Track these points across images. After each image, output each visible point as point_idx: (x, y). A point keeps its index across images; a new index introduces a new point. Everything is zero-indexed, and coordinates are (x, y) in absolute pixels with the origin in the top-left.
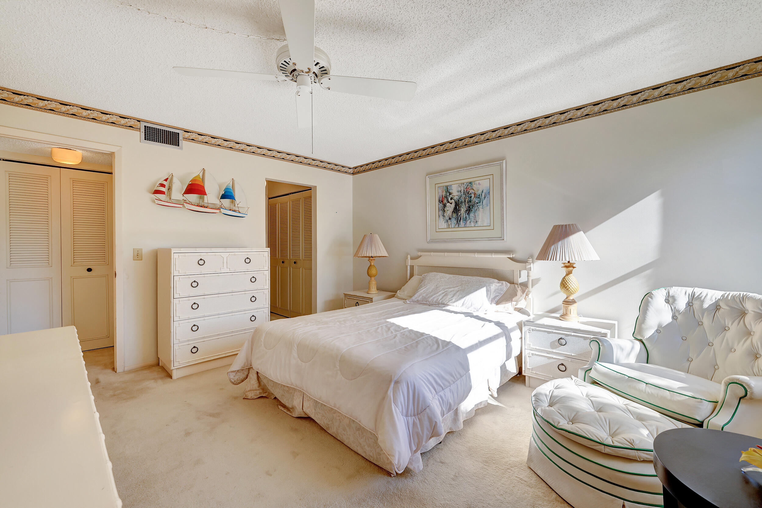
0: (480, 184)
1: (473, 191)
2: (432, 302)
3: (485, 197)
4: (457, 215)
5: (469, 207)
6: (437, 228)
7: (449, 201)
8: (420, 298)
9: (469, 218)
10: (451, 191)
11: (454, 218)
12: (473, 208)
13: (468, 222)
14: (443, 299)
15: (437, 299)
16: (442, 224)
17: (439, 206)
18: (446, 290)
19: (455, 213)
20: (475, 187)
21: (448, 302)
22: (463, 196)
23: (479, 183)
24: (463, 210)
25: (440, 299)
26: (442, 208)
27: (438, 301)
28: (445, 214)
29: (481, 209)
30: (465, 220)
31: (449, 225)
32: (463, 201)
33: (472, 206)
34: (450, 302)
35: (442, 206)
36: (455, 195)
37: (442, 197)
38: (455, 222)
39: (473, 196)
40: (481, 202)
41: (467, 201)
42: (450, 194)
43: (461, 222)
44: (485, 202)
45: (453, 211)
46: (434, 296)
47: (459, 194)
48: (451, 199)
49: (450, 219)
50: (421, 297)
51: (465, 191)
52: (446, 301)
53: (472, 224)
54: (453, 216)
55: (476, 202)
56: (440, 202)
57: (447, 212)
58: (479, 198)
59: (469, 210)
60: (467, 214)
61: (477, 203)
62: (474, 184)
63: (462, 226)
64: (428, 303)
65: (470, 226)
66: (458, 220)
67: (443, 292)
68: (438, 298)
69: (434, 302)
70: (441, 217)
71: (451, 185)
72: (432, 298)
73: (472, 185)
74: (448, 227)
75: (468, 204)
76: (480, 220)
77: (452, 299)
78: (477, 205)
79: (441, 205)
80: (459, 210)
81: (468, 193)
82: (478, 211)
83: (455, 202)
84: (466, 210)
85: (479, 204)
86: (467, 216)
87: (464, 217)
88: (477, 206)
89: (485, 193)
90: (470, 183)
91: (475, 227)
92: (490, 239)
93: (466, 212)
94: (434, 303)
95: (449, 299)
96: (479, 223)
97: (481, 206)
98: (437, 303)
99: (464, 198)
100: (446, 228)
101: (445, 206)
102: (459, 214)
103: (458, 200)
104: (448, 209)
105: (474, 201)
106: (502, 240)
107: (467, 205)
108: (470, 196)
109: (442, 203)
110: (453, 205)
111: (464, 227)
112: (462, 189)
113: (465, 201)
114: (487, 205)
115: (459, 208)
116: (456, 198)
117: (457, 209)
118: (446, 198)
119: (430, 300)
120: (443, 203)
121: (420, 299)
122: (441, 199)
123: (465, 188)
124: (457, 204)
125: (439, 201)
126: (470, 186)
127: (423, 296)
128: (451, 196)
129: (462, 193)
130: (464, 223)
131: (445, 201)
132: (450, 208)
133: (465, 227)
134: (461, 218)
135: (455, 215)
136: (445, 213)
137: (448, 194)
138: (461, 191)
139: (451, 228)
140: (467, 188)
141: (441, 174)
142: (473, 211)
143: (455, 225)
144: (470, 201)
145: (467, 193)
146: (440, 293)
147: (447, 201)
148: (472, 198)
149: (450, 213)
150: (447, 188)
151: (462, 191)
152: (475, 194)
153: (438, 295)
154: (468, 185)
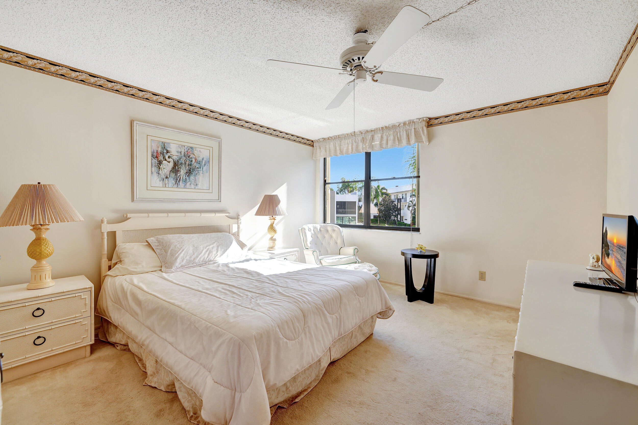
0: (201, 152)
1: (194, 156)
2: (199, 262)
3: (205, 165)
4: (176, 175)
5: (190, 170)
6: (149, 185)
7: (166, 159)
8: (183, 263)
9: (189, 180)
10: (168, 149)
11: (172, 177)
12: (193, 172)
13: (188, 184)
14: (209, 257)
15: (204, 259)
16: (156, 181)
17: (153, 162)
18: (207, 248)
19: (173, 172)
20: (196, 152)
21: (214, 258)
22: (183, 158)
23: (200, 150)
24: (183, 172)
25: (206, 257)
26: (156, 164)
27: (205, 260)
28: (160, 172)
29: (201, 174)
30: (185, 181)
31: (165, 184)
32: (183, 163)
33: (193, 169)
34: (217, 257)
35: (157, 162)
36: (174, 155)
37: (157, 152)
38: (174, 182)
39: (194, 160)
40: (202, 168)
41: (187, 164)
42: (167, 152)
43: (180, 183)
44: (205, 168)
45: (171, 170)
46: (200, 256)
47: (179, 154)
48: (169, 157)
49: (167, 177)
50: (185, 261)
51: (186, 154)
52: (212, 258)
53: (193, 186)
54: (171, 176)
55: (196, 167)
56: (154, 157)
57: (163, 169)
58: (200, 164)
59: (189, 173)
60: (188, 176)
61: (198, 168)
62: (195, 150)
63: (181, 187)
64: (195, 265)
65: (190, 188)
66: (177, 180)
67: (206, 250)
68: (205, 257)
69: (201, 261)
70: (155, 175)
71: (169, 143)
72: (198, 259)
73: (193, 150)
74: (164, 186)
75: (189, 167)
76: (200, 184)
77: (217, 254)
78: (198, 169)
79: (155, 161)
80: (178, 171)
81: (189, 157)
82: (199, 175)
83: (174, 162)
84: (186, 172)
85: (199, 169)
86: (188, 178)
87: (184, 178)
88: (198, 171)
89: (205, 161)
90: (192, 148)
91: (195, 189)
92: (210, 201)
93: (186, 174)
94: (201, 263)
95: (215, 255)
96: (199, 186)
97: (201, 172)
98: (204, 262)
99: (185, 160)
100: (162, 187)
101: (160, 163)
102: (179, 175)
103: (178, 161)
104: (164, 167)
105: (195, 166)
106: (219, 202)
107: (187, 168)
108: (190, 159)
109: (156, 158)
110: (171, 164)
111: (183, 188)
112: (183, 151)
113: (185, 164)
114: (207, 172)
115: (178, 169)
116: (175, 158)
117: (176, 169)
118: (162, 155)
119: (197, 261)
120: (158, 160)
121: (185, 263)
122: (155, 154)
123: (186, 150)
124: (176, 164)
125: (152, 156)
126: (191, 150)
127: (187, 259)
128: (169, 154)
129: (183, 155)
130: (183, 185)
131: (161, 158)
132: (167, 166)
133: (185, 188)
134: (180, 178)
135: (173, 175)
136: (160, 170)
137: (165, 151)
138: (181, 152)
139: (168, 187)
140: (188, 151)
141: (156, 127)
142: (193, 174)
143: (174, 185)
144: (191, 165)
145: (187, 156)
146: (204, 252)
147: (163, 158)
148: (192, 162)
149: (167, 172)
150: (164, 145)
151: (183, 153)
152: (196, 159)
153: (202, 254)
154: (189, 149)
